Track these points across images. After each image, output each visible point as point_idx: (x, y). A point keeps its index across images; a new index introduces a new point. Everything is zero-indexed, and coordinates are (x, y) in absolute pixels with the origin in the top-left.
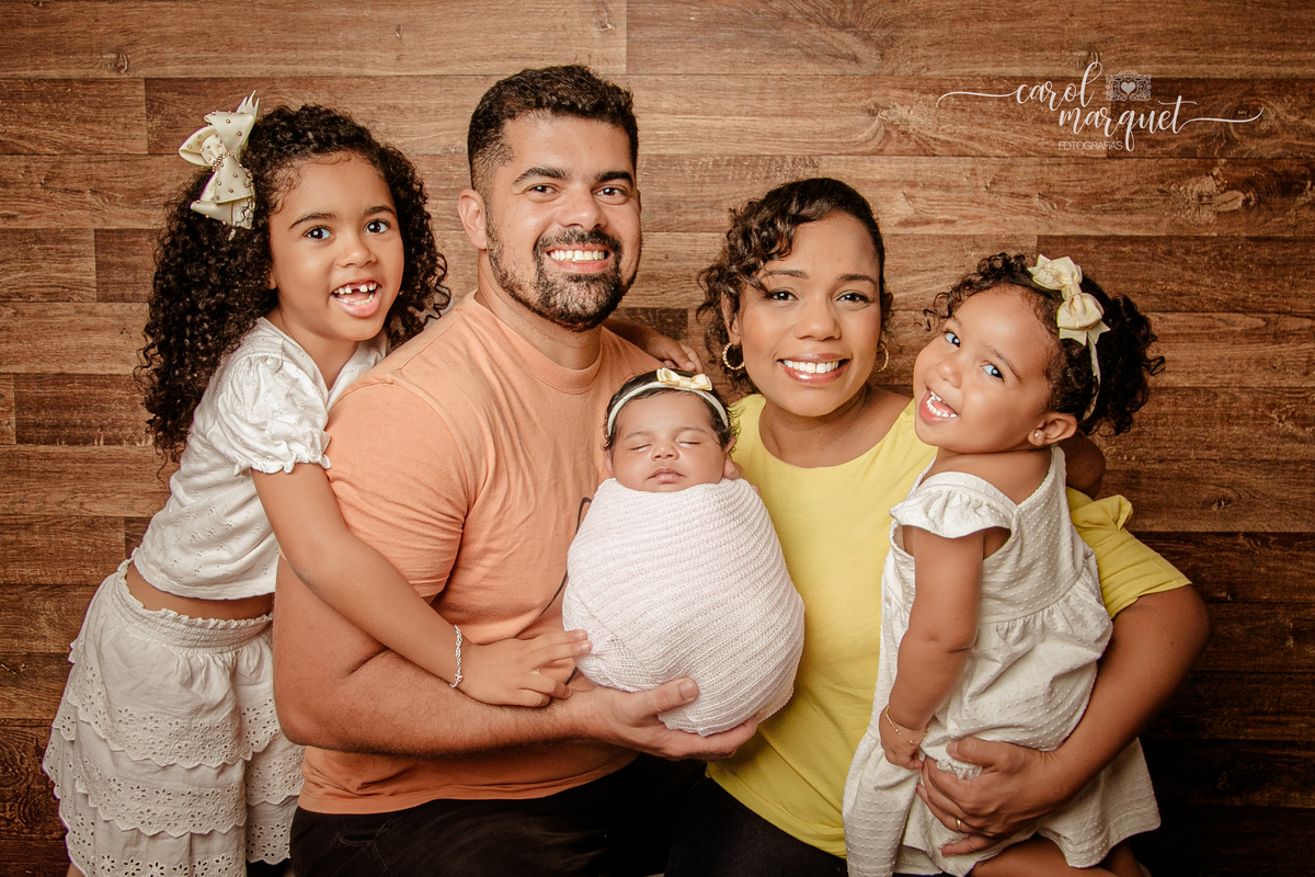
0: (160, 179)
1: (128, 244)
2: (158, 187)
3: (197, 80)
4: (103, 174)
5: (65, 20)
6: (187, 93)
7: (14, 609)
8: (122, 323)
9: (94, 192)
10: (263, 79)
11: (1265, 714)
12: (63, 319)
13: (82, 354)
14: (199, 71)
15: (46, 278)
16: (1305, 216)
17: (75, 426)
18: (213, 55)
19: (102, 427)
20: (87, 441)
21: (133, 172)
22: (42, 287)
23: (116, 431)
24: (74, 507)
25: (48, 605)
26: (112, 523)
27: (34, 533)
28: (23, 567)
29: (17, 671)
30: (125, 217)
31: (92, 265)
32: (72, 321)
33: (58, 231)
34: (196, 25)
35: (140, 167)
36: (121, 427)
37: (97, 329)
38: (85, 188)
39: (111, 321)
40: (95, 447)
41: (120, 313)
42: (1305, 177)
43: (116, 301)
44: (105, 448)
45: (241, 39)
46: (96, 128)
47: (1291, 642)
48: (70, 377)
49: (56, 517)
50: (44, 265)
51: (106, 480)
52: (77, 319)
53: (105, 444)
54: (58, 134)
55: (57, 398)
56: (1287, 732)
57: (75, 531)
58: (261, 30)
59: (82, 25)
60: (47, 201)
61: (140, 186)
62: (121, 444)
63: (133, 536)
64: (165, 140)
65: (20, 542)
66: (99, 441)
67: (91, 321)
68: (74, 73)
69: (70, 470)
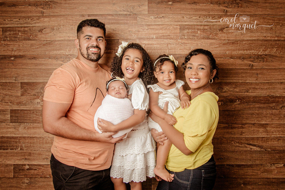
0: (23, 100)
1: (16, 112)
2: (22, 102)
3: (30, 83)
4: (12, 99)
5: (6, 72)
6: (28, 85)
8: (15, 127)
9: (10, 103)
10: (42, 83)
12: (3, 126)
13: (7, 133)
14: (31, 81)
16: (237, 106)
17: (5, 146)
18: (33, 78)
19: (10, 147)
20: (7, 149)
21: (18, 99)
23: (13, 147)
24: (4, 162)
26: (11, 165)
30: (16, 107)
31: (9, 116)
32: (5, 126)
33: (3, 110)
34: (30, 73)
35: (19, 98)
36: (14, 147)
37: (10, 128)
38: (9, 102)
39: (13, 126)
40: (8, 150)
41: (14, 125)
42: (236, 99)
43: (13, 123)
44: (10, 151)
45: (38, 75)
46: (11, 91)
48: (4, 137)
51: (10, 157)
52: (6, 126)
54: (4, 92)
55: (2, 141)
57: (4, 167)
58: (42, 74)
59: (9, 73)
60: (1, 104)
61: (19, 102)
62: (13, 150)
63: (15, 168)
64: (24, 93)
67: (9, 126)
68: (8, 81)
69: (3, 155)
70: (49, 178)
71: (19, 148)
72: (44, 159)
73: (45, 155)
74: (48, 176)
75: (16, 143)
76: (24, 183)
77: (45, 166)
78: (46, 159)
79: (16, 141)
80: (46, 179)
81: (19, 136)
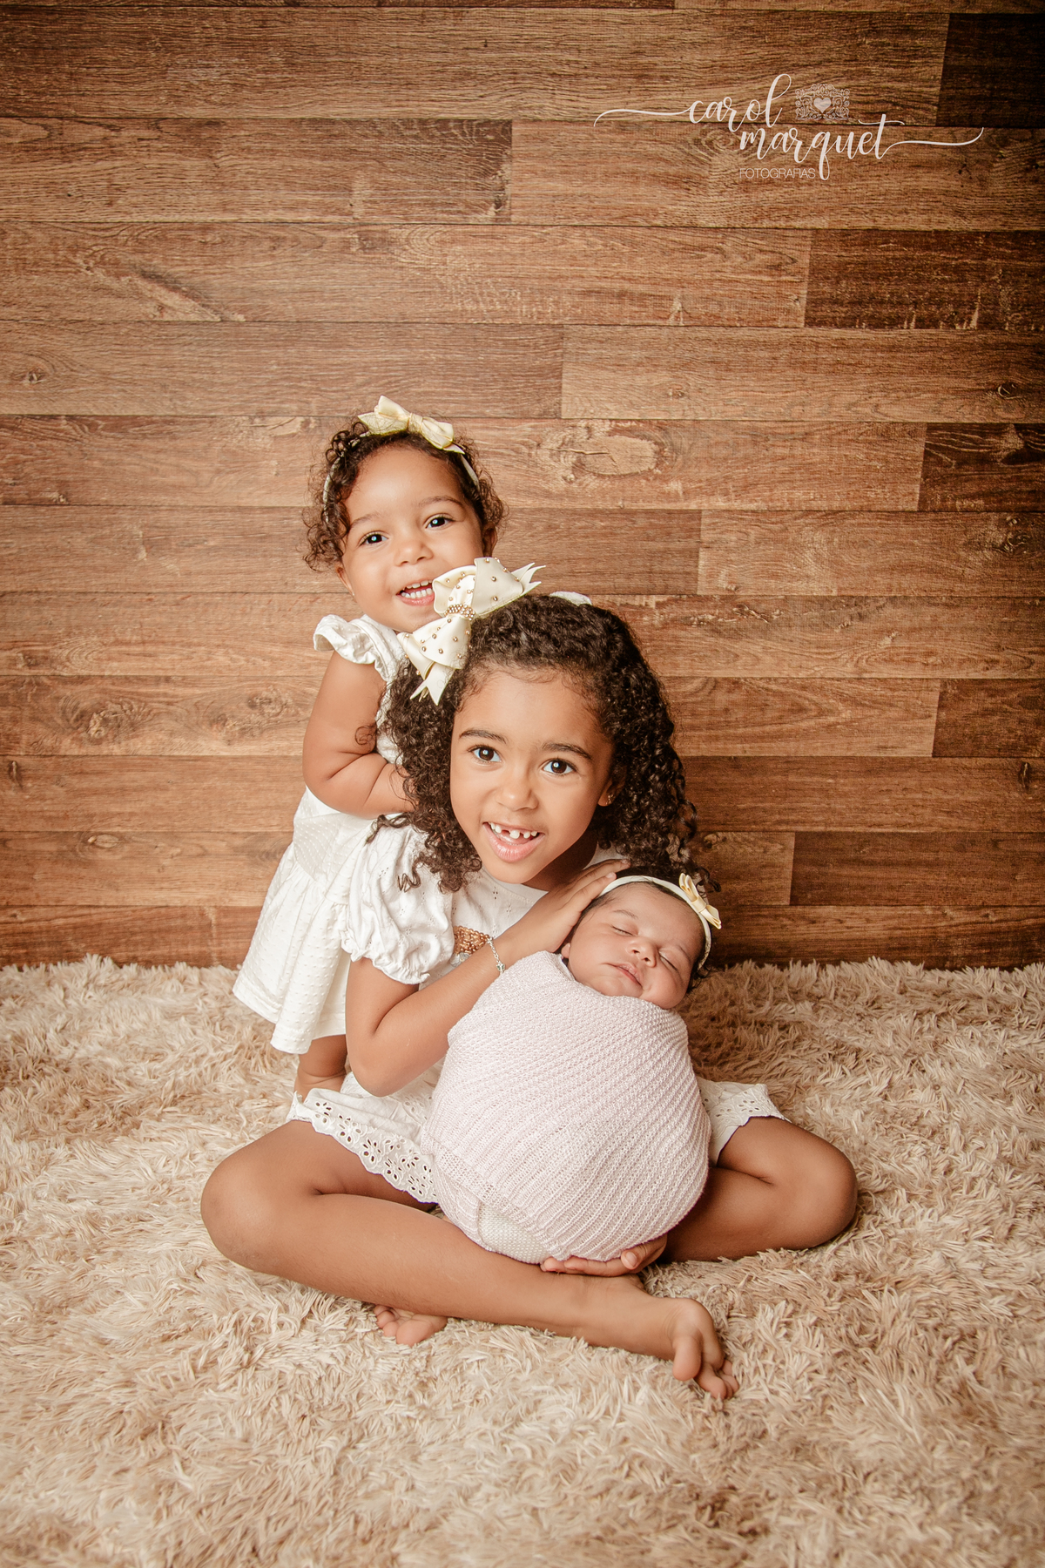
1: (989, 39)
7: (776, 541)
8: (963, 156)
11: (128, 643)
13: (905, 200)
15: (875, 89)
17: (882, 302)
19: (916, 304)
20: (896, 322)
22: (868, 103)
23: (934, 309)
24: (867, 410)
25: (819, 536)
27: (814, 445)
28: (794, 488)
29: (769, 619)
31: (939, 69)
33: (901, 16)
36: (940, 304)
37: (929, 165)
39: (949, 153)
40: (903, 331)
43: (960, 124)
44: (916, 332)
47: (143, 555)
48: (885, 235)
49: (842, 424)
50: (874, 69)
51: (911, 374)
53: (916, 327)
55: (865, 264)
56: (158, 665)
57: (866, 442)
62: (937, 327)
63: (935, 447)
65: (793, 456)
66: (909, 322)
69: (868, 362)
70: (62, 505)
71: (976, 316)
72: (16, 378)
73: (19, 349)
74: (55, 495)
75: (958, 281)
76: (981, 548)
77: (28, 426)
78: (31, 379)
79: (957, 266)
80: (43, 516)
81: (985, 229)
